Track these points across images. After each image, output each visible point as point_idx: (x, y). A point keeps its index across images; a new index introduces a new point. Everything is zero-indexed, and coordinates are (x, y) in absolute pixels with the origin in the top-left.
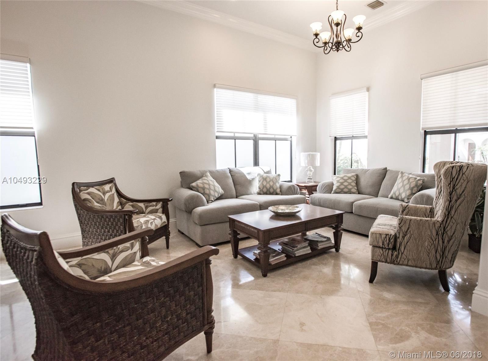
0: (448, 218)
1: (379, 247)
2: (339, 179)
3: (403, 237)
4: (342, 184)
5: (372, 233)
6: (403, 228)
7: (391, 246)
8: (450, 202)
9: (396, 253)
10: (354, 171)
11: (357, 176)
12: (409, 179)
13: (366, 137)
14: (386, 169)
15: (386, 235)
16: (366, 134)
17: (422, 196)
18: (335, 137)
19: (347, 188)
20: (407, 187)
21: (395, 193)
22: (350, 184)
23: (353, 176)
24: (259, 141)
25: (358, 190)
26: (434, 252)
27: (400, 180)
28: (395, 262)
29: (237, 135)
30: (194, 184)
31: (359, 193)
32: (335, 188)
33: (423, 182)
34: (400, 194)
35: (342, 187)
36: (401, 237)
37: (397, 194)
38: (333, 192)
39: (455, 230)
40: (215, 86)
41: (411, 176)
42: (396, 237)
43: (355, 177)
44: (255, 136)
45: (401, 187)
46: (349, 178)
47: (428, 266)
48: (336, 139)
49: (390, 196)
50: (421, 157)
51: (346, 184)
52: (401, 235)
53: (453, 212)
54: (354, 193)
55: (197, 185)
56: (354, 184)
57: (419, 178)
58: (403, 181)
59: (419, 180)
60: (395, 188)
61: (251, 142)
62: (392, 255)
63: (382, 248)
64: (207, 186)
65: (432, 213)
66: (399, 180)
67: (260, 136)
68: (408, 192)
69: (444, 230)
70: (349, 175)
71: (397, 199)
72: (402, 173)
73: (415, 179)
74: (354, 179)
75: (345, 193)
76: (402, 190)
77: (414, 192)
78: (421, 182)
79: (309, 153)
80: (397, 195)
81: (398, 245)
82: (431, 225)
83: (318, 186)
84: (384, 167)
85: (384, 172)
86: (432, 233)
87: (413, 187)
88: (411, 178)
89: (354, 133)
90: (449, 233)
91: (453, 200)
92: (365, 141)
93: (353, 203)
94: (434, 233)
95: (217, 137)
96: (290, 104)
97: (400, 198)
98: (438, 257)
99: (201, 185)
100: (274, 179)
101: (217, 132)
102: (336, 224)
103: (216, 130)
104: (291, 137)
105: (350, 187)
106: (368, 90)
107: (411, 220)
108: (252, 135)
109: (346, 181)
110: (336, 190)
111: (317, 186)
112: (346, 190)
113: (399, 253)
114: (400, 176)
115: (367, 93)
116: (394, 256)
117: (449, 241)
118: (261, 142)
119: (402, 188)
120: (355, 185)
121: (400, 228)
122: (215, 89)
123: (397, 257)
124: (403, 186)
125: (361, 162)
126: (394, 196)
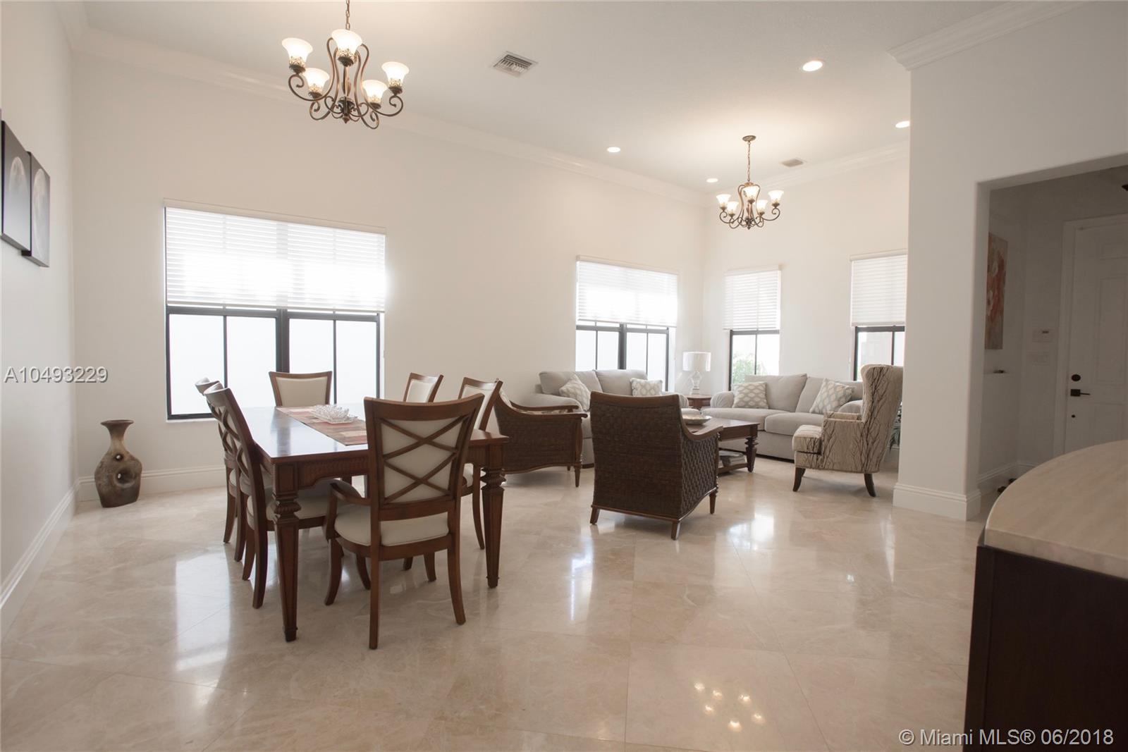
0: (871, 419)
1: (804, 452)
2: (743, 388)
3: (829, 440)
4: (746, 395)
5: (797, 437)
6: (828, 431)
7: (816, 450)
8: (873, 402)
9: (820, 457)
10: (760, 378)
11: (766, 385)
12: (835, 387)
13: (776, 332)
14: (805, 375)
15: (811, 438)
16: (778, 328)
17: (851, 407)
18: (731, 331)
19: (753, 401)
20: (833, 397)
21: (818, 406)
22: (757, 395)
23: (761, 385)
24: (628, 334)
25: (767, 403)
26: (859, 455)
27: (825, 389)
28: (821, 467)
29: (599, 324)
30: (564, 388)
31: (769, 408)
32: (736, 401)
33: (853, 391)
34: (824, 407)
35: (747, 399)
36: (826, 440)
37: (821, 406)
38: (733, 406)
39: (879, 430)
40: (578, 258)
41: (838, 384)
42: (821, 441)
43: (764, 386)
44: (622, 326)
45: (825, 398)
46: (756, 387)
47: (853, 470)
48: (732, 333)
49: (811, 410)
50: (851, 360)
51: (752, 395)
52: (826, 437)
53: (876, 413)
54: (763, 408)
55: (567, 389)
56: (762, 395)
57: (848, 386)
58: (828, 391)
59: (848, 389)
60: (818, 399)
61: (616, 335)
62: (817, 459)
63: (807, 453)
64: (578, 392)
65: (859, 418)
66: (823, 390)
67: (629, 326)
68: (835, 404)
69: (868, 431)
70: (756, 384)
71: (821, 413)
72: (827, 380)
73: (843, 387)
74: (762, 388)
75: (751, 407)
76: (826, 401)
77: (841, 403)
78: (849, 391)
79: (697, 353)
80: (820, 408)
81: (823, 449)
82: (855, 426)
83: (712, 400)
84: (803, 373)
85: (804, 380)
86: (856, 434)
87: (840, 398)
88: (838, 386)
89: (760, 327)
90: (874, 434)
91: (876, 401)
92: (777, 337)
93: (765, 417)
94: (859, 435)
95: (579, 328)
96: (668, 282)
97: (824, 411)
98: (863, 459)
99: (572, 390)
100: (656, 387)
101: (580, 320)
102: (750, 437)
103: (577, 318)
104: (668, 329)
105: (757, 399)
106: (781, 267)
107: (835, 422)
108: (618, 325)
109: (751, 391)
110: (736, 404)
111: (710, 399)
112: (751, 403)
113: (824, 458)
114: (824, 383)
115: (779, 272)
116: (819, 460)
117: (873, 443)
118: (629, 336)
119: (827, 399)
120: (764, 396)
121: (825, 430)
122: (578, 263)
123: (822, 461)
124: (829, 396)
125: (763, 367)
126: (817, 411)
